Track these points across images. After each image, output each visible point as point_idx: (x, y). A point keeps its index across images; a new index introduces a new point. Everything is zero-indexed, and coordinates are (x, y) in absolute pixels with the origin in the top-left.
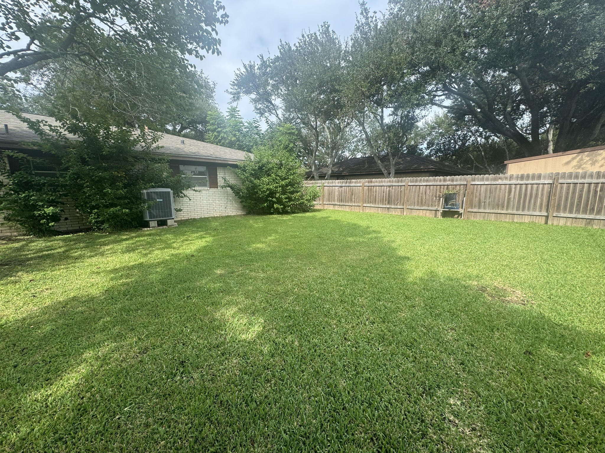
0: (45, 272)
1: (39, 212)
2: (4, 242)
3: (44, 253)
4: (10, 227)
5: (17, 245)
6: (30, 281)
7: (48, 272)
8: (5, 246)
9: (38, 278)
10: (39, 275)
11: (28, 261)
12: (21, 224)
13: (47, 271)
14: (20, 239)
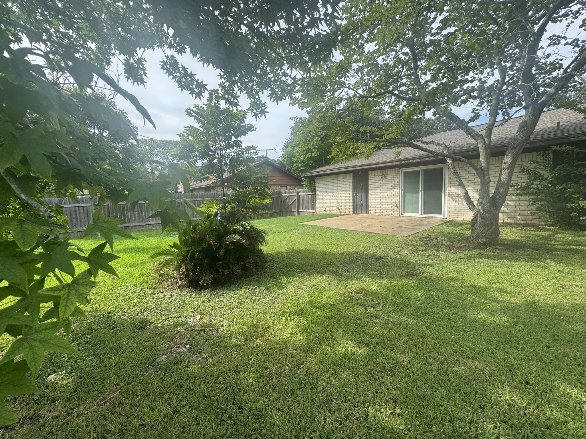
0: (573, 268)
1: (572, 205)
2: (533, 229)
3: (572, 247)
4: (540, 217)
5: (544, 234)
6: (559, 271)
7: (577, 268)
8: (534, 233)
9: (566, 270)
10: (568, 269)
11: (556, 251)
12: (550, 215)
13: (576, 266)
14: (547, 229)
